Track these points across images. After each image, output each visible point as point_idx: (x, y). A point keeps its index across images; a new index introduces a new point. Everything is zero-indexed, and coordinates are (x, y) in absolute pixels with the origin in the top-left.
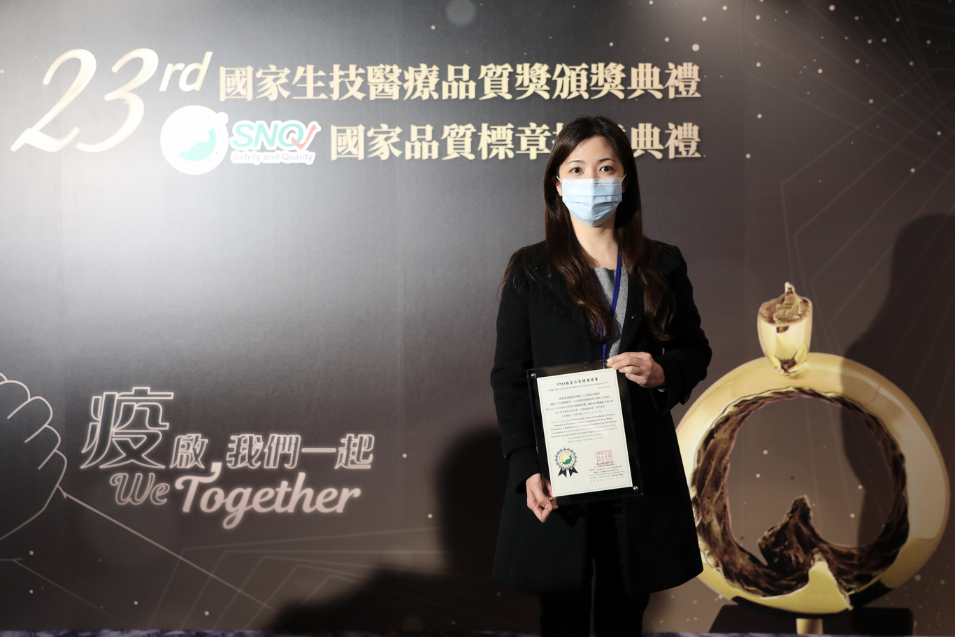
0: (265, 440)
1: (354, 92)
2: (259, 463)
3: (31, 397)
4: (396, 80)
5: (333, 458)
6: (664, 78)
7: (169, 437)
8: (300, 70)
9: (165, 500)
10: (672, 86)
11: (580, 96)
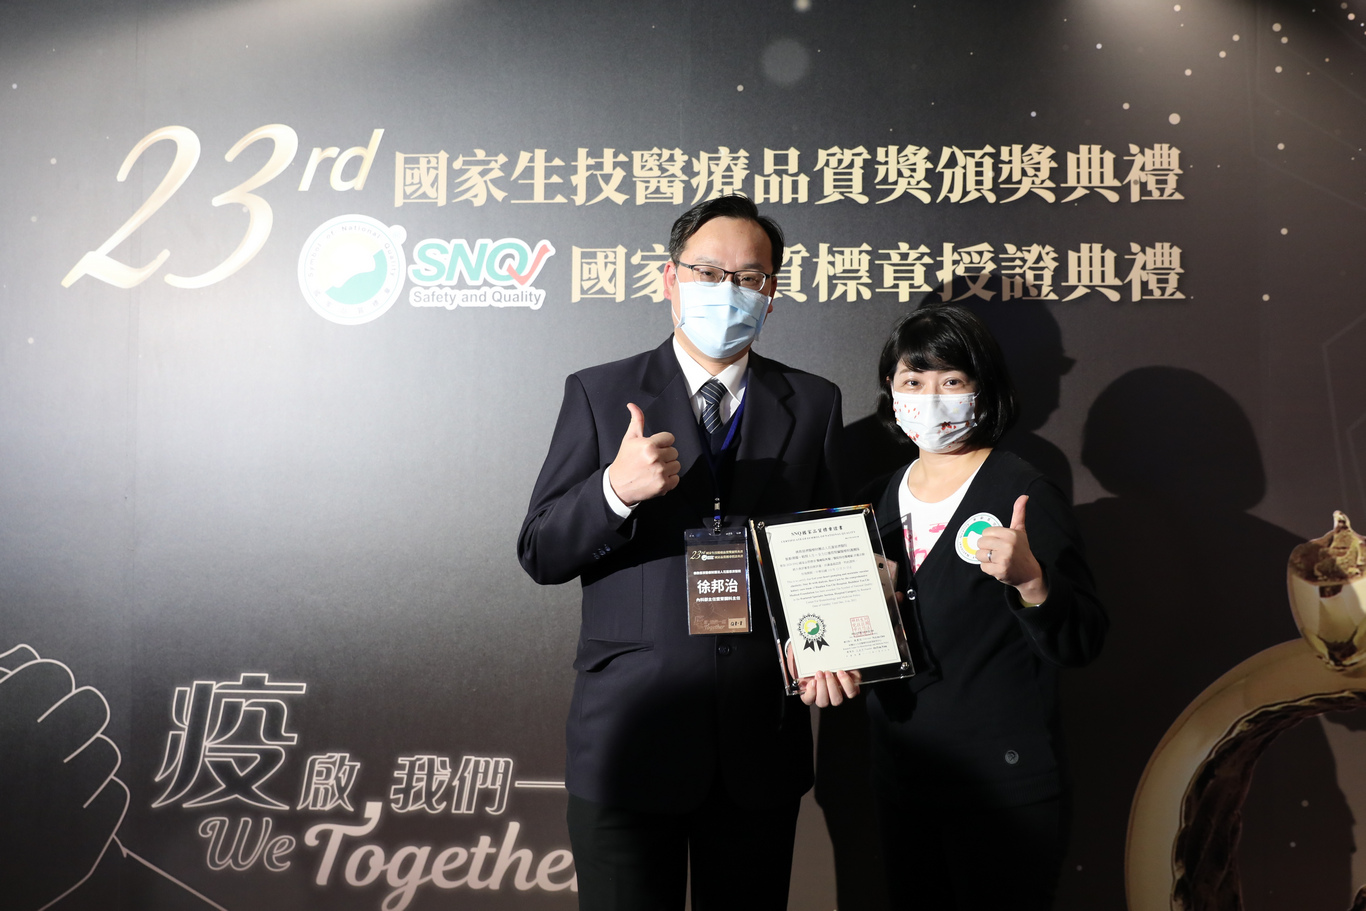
0: (455, 766)
1: (610, 191)
2: (445, 804)
3: (76, 688)
4: (679, 173)
6: (1122, 169)
7: (297, 757)
8: (524, 157)
9: (288, 864)
10: (1135, 182)
11: (983, 199)
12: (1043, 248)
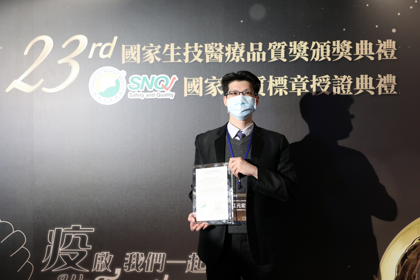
0: (146, 256)
2: (143, 269)
3: (14, 231)
4: (221, 51)
5: (184, 266)
6: (375, 48)
7: (91, 254)
8: (167, 46)
10: (380, 53)
11: (326, 59)
12: (348, 76)
